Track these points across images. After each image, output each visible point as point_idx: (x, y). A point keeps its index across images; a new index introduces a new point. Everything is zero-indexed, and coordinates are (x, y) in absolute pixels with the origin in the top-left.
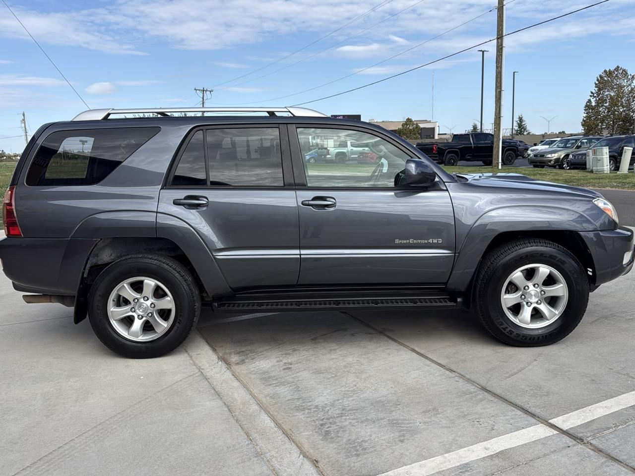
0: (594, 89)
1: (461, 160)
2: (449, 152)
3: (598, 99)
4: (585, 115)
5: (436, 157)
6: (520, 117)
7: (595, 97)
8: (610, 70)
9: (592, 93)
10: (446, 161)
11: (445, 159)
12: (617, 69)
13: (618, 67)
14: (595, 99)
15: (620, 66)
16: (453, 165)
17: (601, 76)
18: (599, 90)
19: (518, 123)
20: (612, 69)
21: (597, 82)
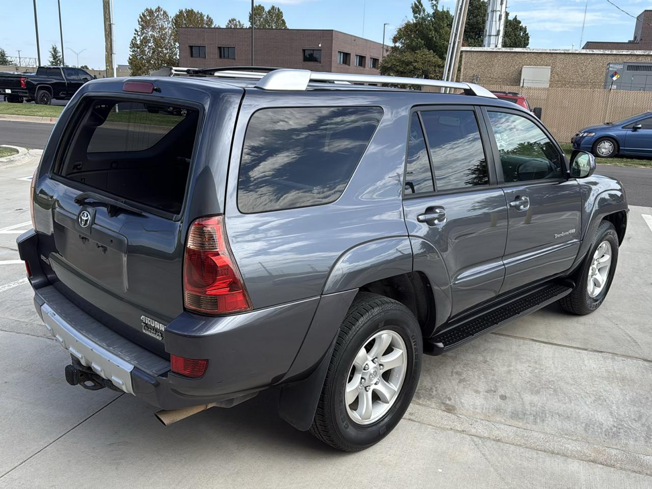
0: (138, 28)
1: (54, 98)
2: (41, 88)
3: (142, 37)
4: (131, 53)
5: (26, 93)
6: (53, 47)
7: (139, 35)
9: (136, 31)
10: (38, 99)
11: (37, 95)
12: (158, 9)
13: (159, 8)
14: (139, 37)
15: (161, 7)
16: (46, 104)
17: (143, 14)
18: (143, 28)
19: (52, 54)
20: (154, 9)
21: (140, 20)
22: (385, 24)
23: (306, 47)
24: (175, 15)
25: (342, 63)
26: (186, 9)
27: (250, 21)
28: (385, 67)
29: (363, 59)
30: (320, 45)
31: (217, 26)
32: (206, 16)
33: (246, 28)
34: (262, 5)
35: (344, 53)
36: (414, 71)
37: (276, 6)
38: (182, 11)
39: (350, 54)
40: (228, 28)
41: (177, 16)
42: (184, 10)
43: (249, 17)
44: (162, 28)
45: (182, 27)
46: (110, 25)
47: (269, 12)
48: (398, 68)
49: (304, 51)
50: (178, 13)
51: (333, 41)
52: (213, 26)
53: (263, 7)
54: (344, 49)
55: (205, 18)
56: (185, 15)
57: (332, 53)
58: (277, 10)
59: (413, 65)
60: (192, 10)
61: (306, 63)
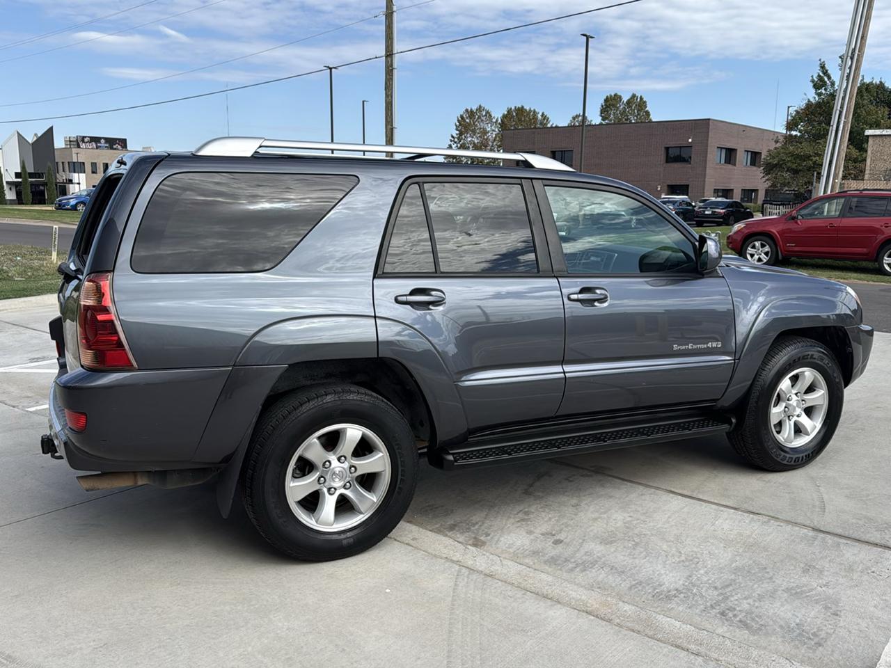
0: (455, 133)
3: (459, 145)
7: (455, 142)
8: (471, 109)
9: (452, 137)
12: (480, 109)
13: (480, 106)
14: (455, 145)
15: (483, 106)
17: (462, 117)
18: (461, 134)
20: (474, 109)
21: (458, 124)
22: (789, 107)
23: (671, 144)
24: (501, 115)
25: (723, 161)
26: (516, 107)
27: (601, 116)
28: (770, 163)
29: (758, 156)
30: (690, 140)
31: (554, 126)
32: (541, 114)
33: (595, 125)
34: (619, 94)
35: (726, 149)
36: (814, 167)
37: (639, 95)
38: (511, 109)
39: (736, 150)
40: (571, 126)
41: (504, 117)
42: (513, 108)
43: (599, 110)
44: (485, 132)
45: (509, 129)
46: (392, 129)
47: (629, 102)
48: (789, 164)
49: (667, 149)
50: (506, 113)
51: (710, 133)
52: (549, 125)
53: (620, 97)
54: (726, 144)
55: (540, 116)
56: (514, 114)
57: (707, 149)
58: (639, 100)
59: (812, 160)
60: (523, 107)
61: (669, 164)
